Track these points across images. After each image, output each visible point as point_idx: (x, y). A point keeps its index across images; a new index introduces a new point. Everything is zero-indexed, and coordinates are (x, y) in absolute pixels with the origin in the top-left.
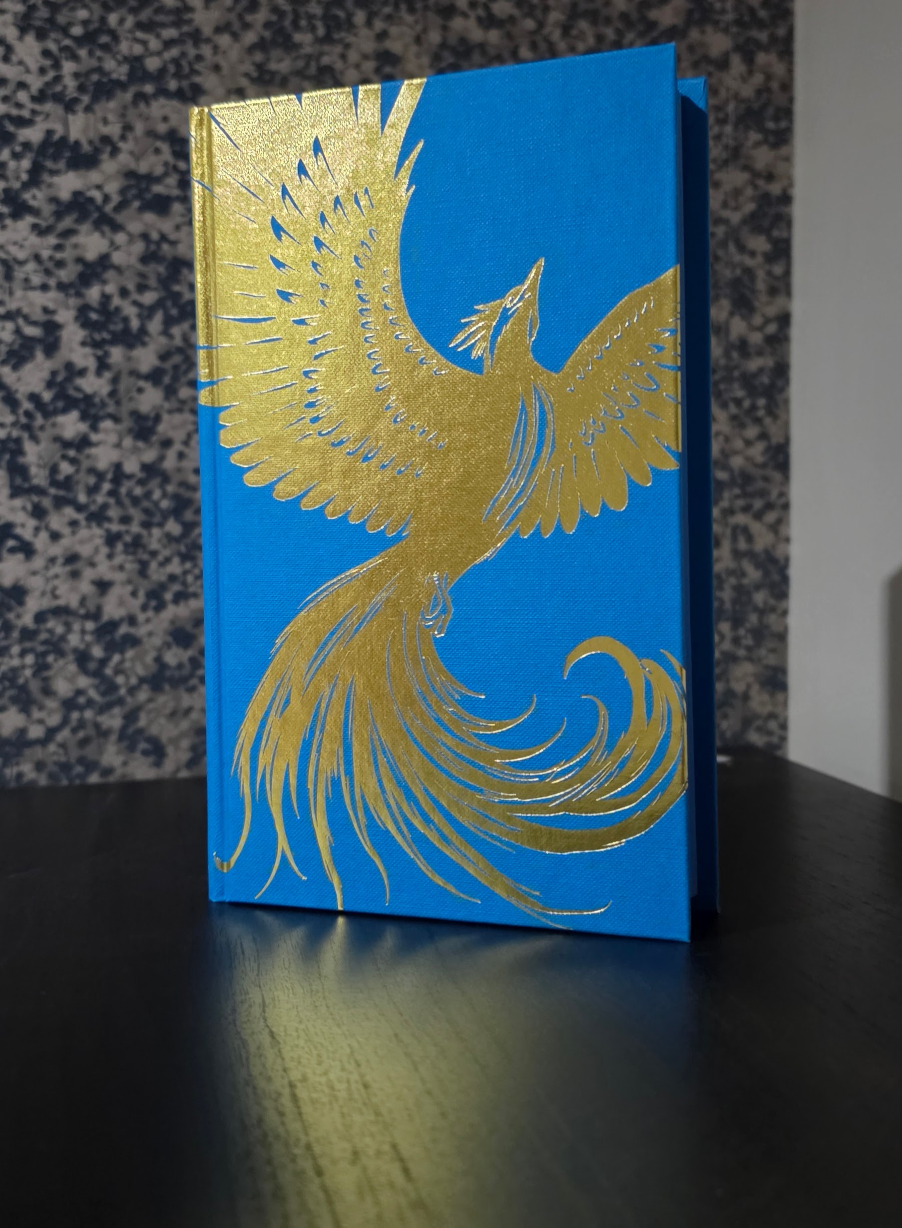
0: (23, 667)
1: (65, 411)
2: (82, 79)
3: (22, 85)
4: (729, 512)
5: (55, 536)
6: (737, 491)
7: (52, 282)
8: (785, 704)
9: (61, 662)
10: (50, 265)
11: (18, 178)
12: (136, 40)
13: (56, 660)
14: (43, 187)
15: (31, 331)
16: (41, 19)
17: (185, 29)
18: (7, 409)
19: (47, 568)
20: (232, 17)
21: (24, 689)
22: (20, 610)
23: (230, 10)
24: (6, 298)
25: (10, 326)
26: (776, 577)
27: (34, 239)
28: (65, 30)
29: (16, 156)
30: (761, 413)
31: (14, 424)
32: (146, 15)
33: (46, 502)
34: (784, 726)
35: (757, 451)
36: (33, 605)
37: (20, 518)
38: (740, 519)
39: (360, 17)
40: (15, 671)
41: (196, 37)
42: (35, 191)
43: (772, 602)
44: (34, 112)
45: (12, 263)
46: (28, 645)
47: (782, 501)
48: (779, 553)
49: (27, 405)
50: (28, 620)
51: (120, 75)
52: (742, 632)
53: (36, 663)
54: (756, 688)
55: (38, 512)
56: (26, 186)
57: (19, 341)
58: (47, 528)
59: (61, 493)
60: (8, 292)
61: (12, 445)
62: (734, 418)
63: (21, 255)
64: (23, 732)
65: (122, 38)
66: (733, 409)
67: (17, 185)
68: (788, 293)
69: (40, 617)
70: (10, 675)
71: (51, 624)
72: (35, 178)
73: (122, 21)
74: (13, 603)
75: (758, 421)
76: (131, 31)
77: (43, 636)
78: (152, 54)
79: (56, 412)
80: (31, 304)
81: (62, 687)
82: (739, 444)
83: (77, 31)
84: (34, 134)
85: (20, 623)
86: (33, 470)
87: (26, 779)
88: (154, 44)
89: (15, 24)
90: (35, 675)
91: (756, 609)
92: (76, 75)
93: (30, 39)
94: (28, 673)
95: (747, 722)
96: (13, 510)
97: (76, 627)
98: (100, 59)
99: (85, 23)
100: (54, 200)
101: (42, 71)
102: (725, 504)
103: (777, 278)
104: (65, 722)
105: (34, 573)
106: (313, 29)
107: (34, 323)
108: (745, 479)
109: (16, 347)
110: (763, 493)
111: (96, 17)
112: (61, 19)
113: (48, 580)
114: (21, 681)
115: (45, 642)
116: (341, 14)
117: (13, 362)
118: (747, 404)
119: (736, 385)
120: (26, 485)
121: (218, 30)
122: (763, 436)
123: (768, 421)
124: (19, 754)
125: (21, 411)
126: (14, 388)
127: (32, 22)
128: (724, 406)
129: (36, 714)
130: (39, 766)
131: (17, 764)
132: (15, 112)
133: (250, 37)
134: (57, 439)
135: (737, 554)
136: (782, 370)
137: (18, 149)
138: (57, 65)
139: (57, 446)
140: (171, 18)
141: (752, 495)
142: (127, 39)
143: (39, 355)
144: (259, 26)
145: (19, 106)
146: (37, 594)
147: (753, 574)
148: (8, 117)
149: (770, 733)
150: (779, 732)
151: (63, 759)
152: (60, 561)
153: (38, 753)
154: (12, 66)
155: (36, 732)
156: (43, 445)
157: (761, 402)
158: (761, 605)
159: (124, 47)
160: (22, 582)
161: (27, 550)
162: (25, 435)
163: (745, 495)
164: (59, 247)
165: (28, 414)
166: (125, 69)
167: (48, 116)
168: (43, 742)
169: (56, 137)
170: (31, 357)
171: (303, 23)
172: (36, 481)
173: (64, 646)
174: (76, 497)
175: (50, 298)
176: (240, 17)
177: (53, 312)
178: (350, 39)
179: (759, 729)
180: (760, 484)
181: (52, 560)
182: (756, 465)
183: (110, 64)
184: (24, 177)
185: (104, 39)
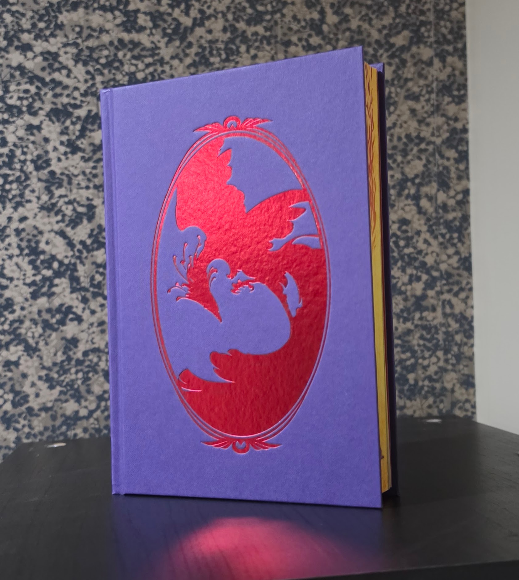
0: (77, 379)
1: (98, 249)
2: (105, 84)
3: (76, 89)
4: (441, 293)
5: (93, 312)
6: (444, 282)
7: (91, 185)
8: (474, 394)
9: (96, 376)
10: (90, 176)
11: (74, 134)
12: (132, 64)
13: (93, 375)
14: (87, 138)
15: (80, 209)
16: (85, 56)
17: (156, 58)
18: (69, 249)
19: (89, 328)
20: (180, 51)
21: (77, 390)
22: (75, 350)
23: (178, 47)
24: (69, 193)
25: (70, 207)
26: (467, 327)
27: (82, 164)
28: (97, 61)
29: (73, 123)
30: (456, 241)
31: (72, 256)
32: (136, 52)
33: (89, 295)
34: (474, 407)
35: (454, 261)
36: (82, 347)
37: (75, 303)
38: (446, 296)
39: (243, 48)
40: (72, 381)
41: (162, 62)
42: (82, 140)
43: (465, 340)
44: (82, 101)
45: (71, 176)
46: (79, 368)
47: (469, 286)
48: (468, 314)
49: (79, 247)
50: (79, 355)
51: (124, 82)
52: (449, 356)
53: (83, 377)
54: (458, 386)
55: (85, 300)
56: (78, 138)
57: (75, 215)
58: (89, 308)
59: (96, 290)
60: (69, 190)
61: (71, 267)
62: (441, 244)
63: (76, 172)
64: (77, 412)
65: (125, 64)
66: (441, 239)
67: (74, 137)
68: (468, 179)
69: (86, 354)
70: (70, 383)
71: (91, 357)
72: (82, 134)
73: (125, 55)
74: (72, 347)
75: (454, 245)
76: (129, 60)
77: (87, 363)
78: (140, 71)
79: (93, 250)
80: (81, 196)
81: (97, 389)
82: (444, 257)
83: (103, 61)
84: (82, 112)
85: (75, 357)
86: (82, 279)
87: (78, 437)
88: (141, 66)
89: (72, 59)
90: (83, 383)
91: (456, 344)
92: (103, 83)
93: (80, 65)
94: (79, 382)
95: (454, 404)
96: (72, 299)
97: (104, 358)
98: (114, 74)
99: (107, 57)
100: (92, 144)
101: (86, 81)
102: (438, 289)
103: (462, 171)
104: (98, 407)
105: (82, 331)
106: (220, 55)
107: (83, 206)
108: (449, 275)
109: (73, 218)
110: (458, 283)
111: (112, 54)
112: (95, 55)
113: (89, 335)
114: (76, 386)
115: (88, 366)
116: (234, 47)
117: (72, 225)
118: (448, 236)
119: (442, 227)
120: (78, 287)
121: (172, 58)
122: (457, 253)
123: (459, 245)
124: (75, 424)
125: (76, 249)
126: (72, 238)
127: (81, 57)
128: (436, 237)
129: (84, 403)
130: (85, 430)
131: (74, 429)
132: (72, 102)
133: (188, 61)
134: (94, 263)
135: (445, 315)
136: (466, 218)
137: (74, 120)
138: (93, 78)
139: (94, 266)
140: (150, 53)
141: (453, 284)
142: (127, 64)
143: (85, 221)
144: (193, 55)
145: (75, 99)
146: (84, 341)
147: (454, 326)
148: (69, 104)
149: (466, 410)
150: (471, 410)
151: (97, 426)
152: (96, 324)
153: (84, 423)
154: (71, 79)
155: (83, 412)
156: (87, 266)
157: (456, 235)
158: (459, 342)
159: (126, 68)
160: (76, 336)
161: (79, 319)
162: (78, 262)
163: (448, 284)
164: (94, 168)
165: (79, 251)
166: (127, 78)
167: (89, 103)
168: (87, 418)
169: (93, 113)
170: (82, 222)
171: (215, 52)
172: (83, 285)
173: (97, 367)
174: (103, 292)
175: (90, 193)
176: (183, 51)
177: (92, 200)
178: (238, 59)
179: (460, 408)
180: (456, 278)
181: (92, 324)
182: (454, 268)
183: (119, 77)
184: (77, 133)
185: (116, 64)
